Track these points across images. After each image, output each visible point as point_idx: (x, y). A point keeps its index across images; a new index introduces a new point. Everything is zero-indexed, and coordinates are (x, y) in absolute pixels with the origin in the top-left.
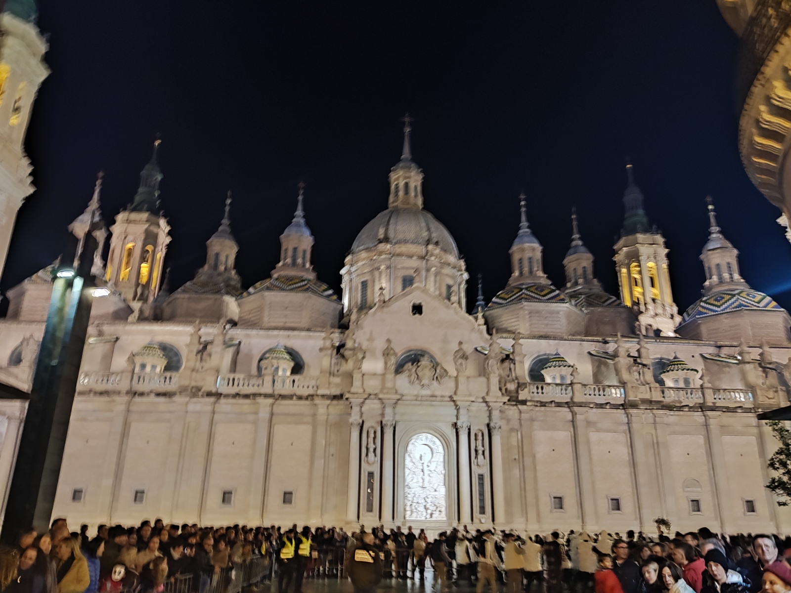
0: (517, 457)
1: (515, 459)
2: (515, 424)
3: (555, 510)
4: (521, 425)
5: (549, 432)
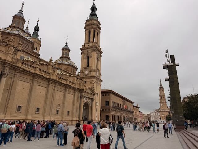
0: (8, 89)
1: (7, 89)
2: (12, 75)
3: (17, 111)
4: (14, 76)
5: (23, 82)
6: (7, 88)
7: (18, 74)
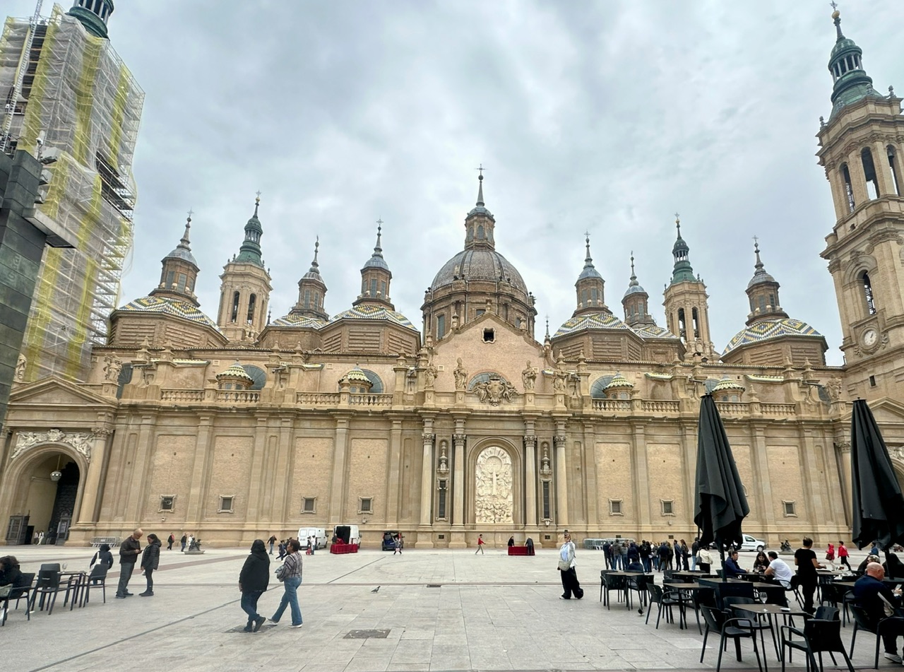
0: (580, 467)
1: (578, 469)
2: (579, 437)
3: (613, 514)
4: (584, 438)
5: (610, 444)
6: (577, 467)
7: (590, 430)
